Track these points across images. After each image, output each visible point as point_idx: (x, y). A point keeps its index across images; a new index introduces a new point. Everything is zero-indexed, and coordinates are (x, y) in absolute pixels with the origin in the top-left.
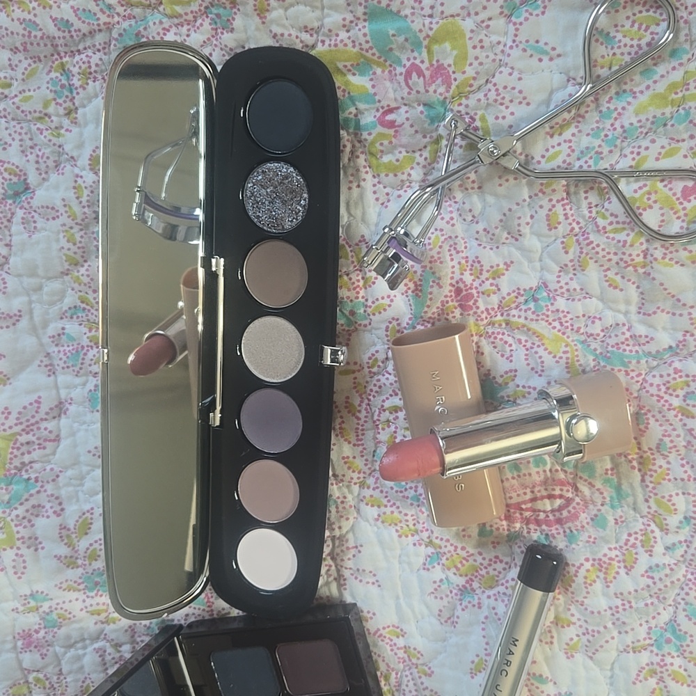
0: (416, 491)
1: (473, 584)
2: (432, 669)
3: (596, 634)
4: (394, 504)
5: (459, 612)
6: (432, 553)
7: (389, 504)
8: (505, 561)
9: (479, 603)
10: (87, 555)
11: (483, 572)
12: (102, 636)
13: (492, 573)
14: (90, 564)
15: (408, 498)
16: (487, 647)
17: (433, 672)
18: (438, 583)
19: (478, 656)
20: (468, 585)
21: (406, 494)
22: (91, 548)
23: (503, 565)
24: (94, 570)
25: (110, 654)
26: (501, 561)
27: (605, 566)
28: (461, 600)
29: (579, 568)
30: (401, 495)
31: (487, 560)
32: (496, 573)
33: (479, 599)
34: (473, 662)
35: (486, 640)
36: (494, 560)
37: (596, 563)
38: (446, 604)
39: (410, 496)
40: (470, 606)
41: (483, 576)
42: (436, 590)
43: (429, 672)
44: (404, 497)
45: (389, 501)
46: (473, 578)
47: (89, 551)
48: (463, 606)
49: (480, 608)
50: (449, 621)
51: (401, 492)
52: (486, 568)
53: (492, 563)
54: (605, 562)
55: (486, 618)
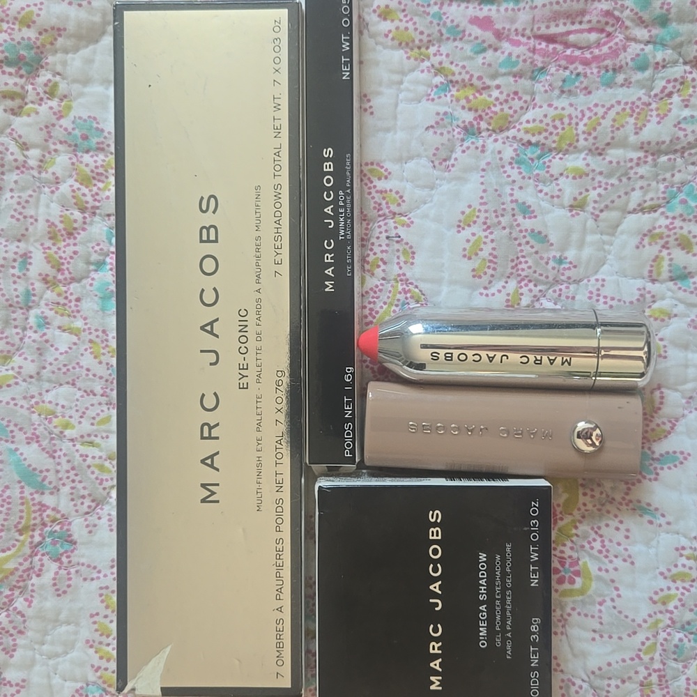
0: (440, 8)
1: (482, 123)
2: (412, 219)
3: (609, 187)
4: (411, 19)
5: (458, 154)
6: (442, 83)
7: (405, 19)
8: (524, 99)
9: (483, 146)
10: (20, 17)
11: (497, 109)
12: (9, 130)
13: (507, 110)
14: (20, 30)
15: (428, 14)
16: (484, 195)
17: (412, 222)
18: (441, 116)
19: (470, 206)
20: (475, 123)
21: (428, 10)
22: (27, 9)
23: (521, 103)
24: (23, 39)
25: (12, 154)
26: (520, 99)
27: (637, 110)
28: (463, 140)
29: (609, 109)
30: (422, 9)
31: (505, 94)
32: (511, 112)
33: (484, 142)
34: (463, 213)
35: (483, 187)
36: (512, 96)
37: (628, 107)
38: (445, 141)
39: (431, 13)
40: (473, 147)
41: (496, 113)
42: (437, 123)
43: (408, 221)
44: (424, 12)
45: (406, 16)
46: (483, 114)
47: (23, 13)
48: (464, 148)
49: (483, 151)
50: (444, 164)
51: (423, 6)
52: (501, 104)
53: (509, 99)
54: (638, 107)
55: (488, 164)
